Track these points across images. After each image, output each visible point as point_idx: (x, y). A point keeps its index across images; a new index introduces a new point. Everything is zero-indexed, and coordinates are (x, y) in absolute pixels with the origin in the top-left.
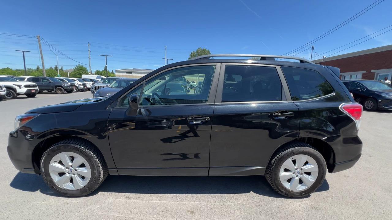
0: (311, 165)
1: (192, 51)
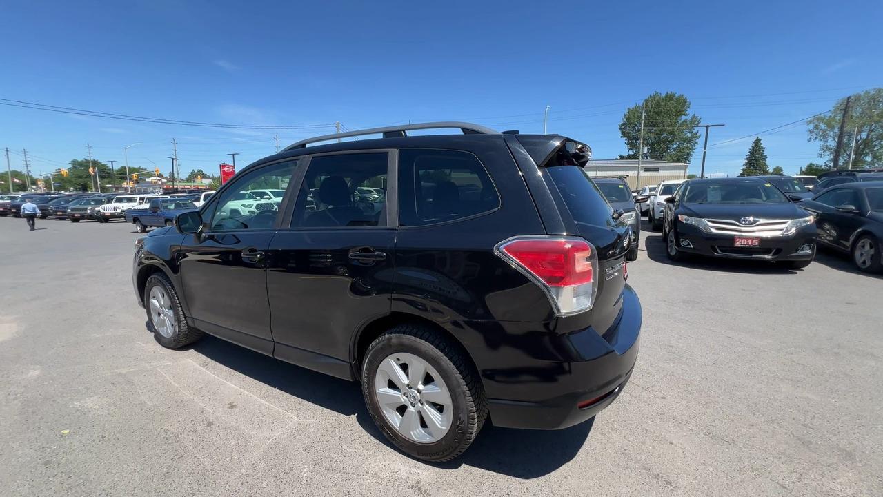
0: (436, 386)
1: (632, 106)
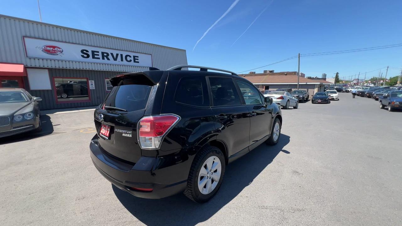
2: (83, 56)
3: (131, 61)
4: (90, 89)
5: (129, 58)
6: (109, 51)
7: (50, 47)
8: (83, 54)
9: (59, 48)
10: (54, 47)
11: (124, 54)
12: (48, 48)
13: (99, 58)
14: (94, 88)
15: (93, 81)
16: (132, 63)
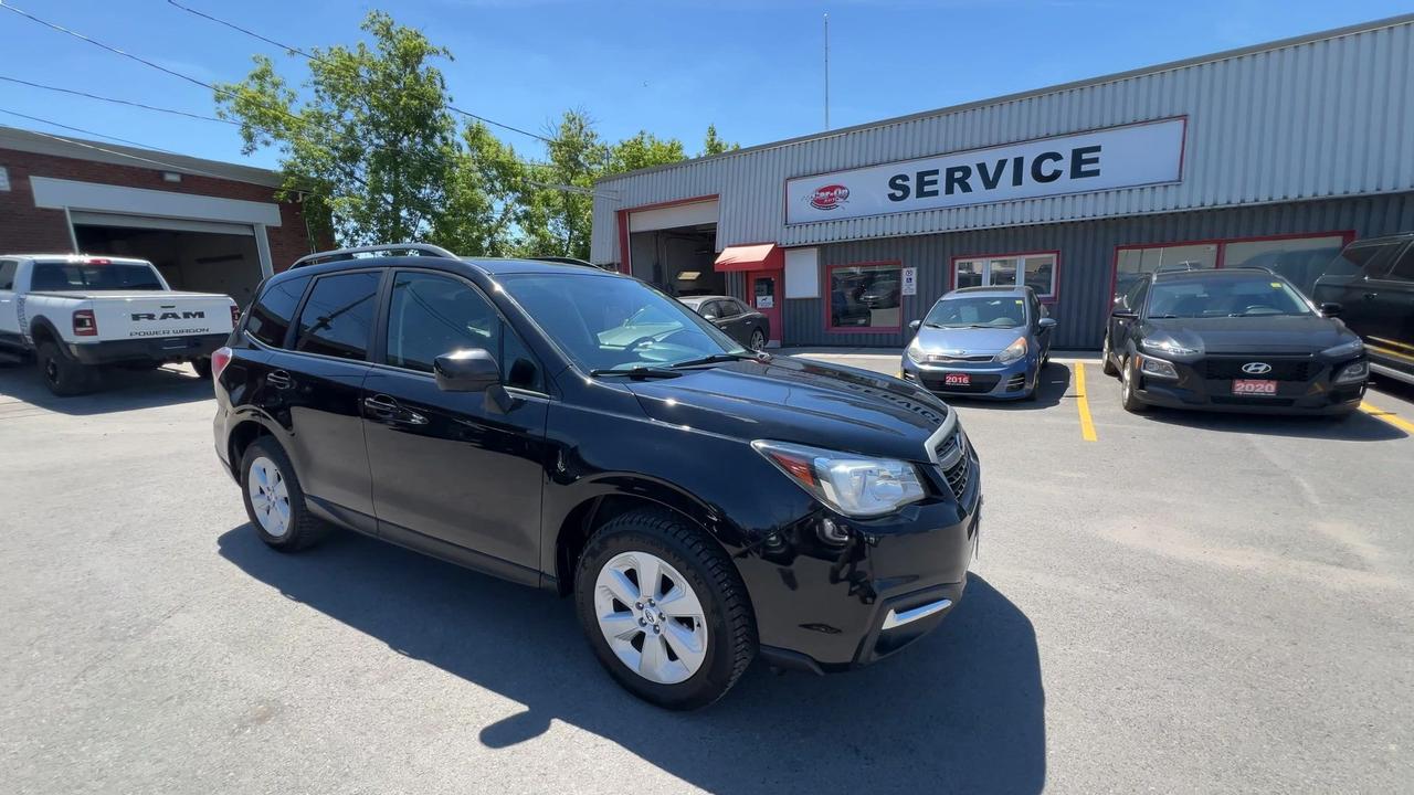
2: (892, 197)
3: (1056, 175)
4: (903, 293)
5: (1048, 168)
6: (971, 160)
7: (824, 190)
8: (893, 191)
9: (842, 188)
10: (831, 189)
11: (1030, 154)
12: (822, 194)
13: (935, 193)
14: (914, 293)
15: (914, 270)
16: (1065, 183)
